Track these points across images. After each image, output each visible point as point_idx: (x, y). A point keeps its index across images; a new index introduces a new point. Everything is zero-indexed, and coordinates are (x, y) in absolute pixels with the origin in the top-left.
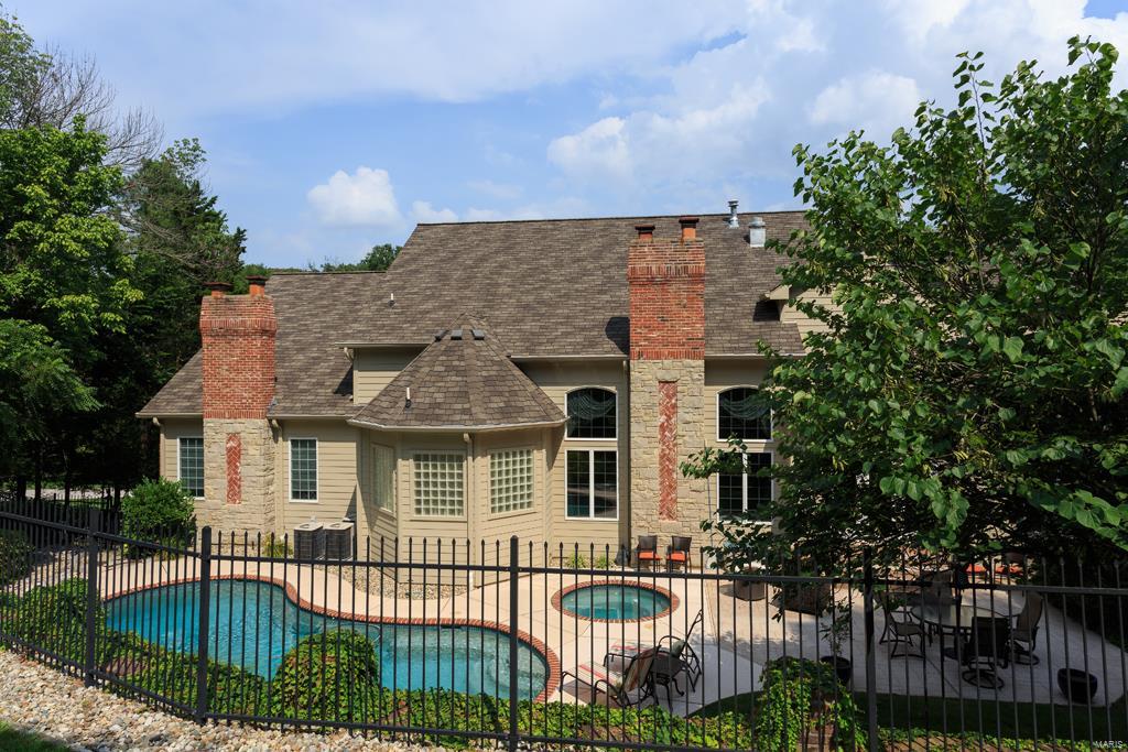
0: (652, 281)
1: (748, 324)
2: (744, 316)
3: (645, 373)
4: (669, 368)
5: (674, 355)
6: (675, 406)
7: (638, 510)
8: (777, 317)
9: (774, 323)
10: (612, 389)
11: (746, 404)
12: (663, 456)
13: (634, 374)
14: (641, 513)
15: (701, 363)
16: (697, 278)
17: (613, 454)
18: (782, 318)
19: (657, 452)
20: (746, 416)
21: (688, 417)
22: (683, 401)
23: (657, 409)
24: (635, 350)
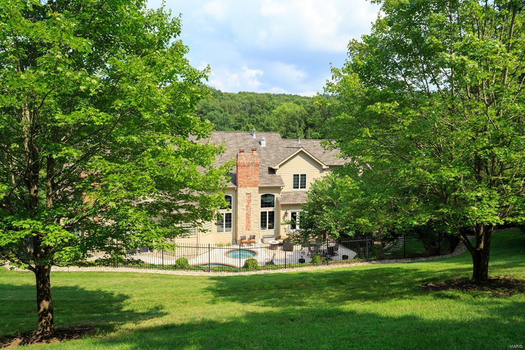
0: (244, 166)
1: (267, 175)
2: (266, 172)
3: (242, 192)
4: (249, 190)
5: (250, 186)
6: (250, 200)
7: (239, 229)
8: (275, 173)
9: (274, 175)
10: (231, 195)
11: (268, 198)
12: (247, 214)
13: (239, 192)
14: (241, 230)
15: (258, 188)
16: (257, 165)
17: (231, 214)
18: (276, 173)
19: (245, 213)
20: (268, 201)
21: (254, 203)
22: (252, 198)
23: (245, 201)
24: (239, 185)
